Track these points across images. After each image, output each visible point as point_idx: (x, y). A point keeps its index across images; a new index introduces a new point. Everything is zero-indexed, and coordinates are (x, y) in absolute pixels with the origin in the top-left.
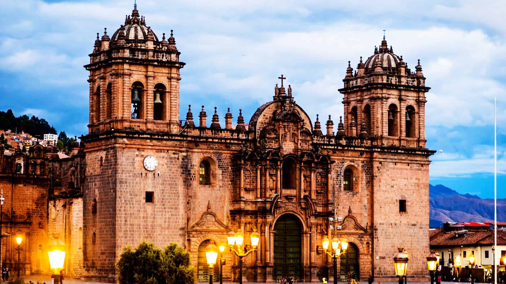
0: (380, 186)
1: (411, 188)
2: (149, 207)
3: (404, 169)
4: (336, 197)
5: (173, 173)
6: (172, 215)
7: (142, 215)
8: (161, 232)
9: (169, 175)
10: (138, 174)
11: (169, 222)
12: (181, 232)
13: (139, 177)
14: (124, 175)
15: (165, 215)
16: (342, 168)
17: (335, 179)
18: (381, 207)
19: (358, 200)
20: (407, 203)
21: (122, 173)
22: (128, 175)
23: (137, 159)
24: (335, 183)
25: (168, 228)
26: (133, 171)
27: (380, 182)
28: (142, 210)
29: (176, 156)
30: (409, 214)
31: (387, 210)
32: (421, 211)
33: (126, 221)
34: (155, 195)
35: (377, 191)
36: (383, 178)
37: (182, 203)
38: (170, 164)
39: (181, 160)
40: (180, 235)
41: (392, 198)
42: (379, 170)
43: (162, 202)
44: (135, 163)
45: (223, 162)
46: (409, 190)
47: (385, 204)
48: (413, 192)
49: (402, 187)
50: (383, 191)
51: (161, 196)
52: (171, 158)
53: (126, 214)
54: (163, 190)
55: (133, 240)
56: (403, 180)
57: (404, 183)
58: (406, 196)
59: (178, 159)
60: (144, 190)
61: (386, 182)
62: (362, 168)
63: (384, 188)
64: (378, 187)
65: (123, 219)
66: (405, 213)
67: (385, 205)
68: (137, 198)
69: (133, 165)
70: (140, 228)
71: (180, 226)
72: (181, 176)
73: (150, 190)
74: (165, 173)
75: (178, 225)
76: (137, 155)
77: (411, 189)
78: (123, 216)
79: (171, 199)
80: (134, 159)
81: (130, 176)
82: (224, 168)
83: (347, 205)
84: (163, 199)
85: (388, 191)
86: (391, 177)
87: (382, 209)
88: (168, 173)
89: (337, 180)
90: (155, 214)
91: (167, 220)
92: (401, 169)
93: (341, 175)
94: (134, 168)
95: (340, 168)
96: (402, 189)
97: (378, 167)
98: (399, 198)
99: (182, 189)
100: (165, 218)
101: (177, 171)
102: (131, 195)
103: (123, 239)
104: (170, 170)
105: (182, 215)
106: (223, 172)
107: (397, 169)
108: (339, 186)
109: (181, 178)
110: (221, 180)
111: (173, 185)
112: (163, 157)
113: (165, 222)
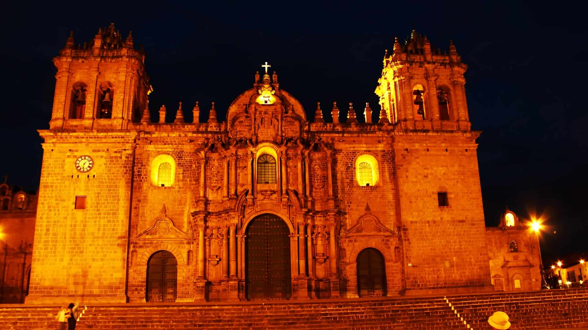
0: (407, 177)
1: (453, 177)
2: (79, 213)
3: (441, 155)
4: (346, 194)
5: (113, 173)
6: (108, 221)
7: (69, 222)
8: (93, 241)
9: (108, 176)
10: (68, 176)
11: (104, 230)
12: (119, 242)
13: (69, 180)
14: (50, 178)
15: (99, 222)
16: (353, 159)
17: (344, 173)
18: (411, 202)
19: (380, 196)
20: (449, 196)
21: (48, 177)
22: (55, 178)
23: (67, 160)
24: (344, 177)
25: (103, 237)
26: (62, 174)
27: (407, 171)
28: (69, 217)
29: (119, 155)
30: (453, 208)
31: (420, 205)
32: (471, 204)
33: (48, 230)
34: (88, 200)
35: (404, 182)
36: (412, 166)
37: (123, 207)
38: (110, 164)
39: (124, 158)
40: (118, 245)
41: (427, 191)
42: (404, 158)
43: (97, 207)
44: (65, 164)
45: (185, 159)
46: (451, 179)
47: (417, 197)
48: (457, 182)
49: (440, 177)
50: (413, 182)
51: (96, 200)
52: (111, 157)
53: (48, 222)
54: (99, 193)
55: (55, 252)
56: (441, 168)
57: (443, 171)
58: (447, 186)
59: (121, 158)
60: (74, 193)
61: (416, 171)
62: (382, 157)
63: (414, 180)
64: (405, 179)
65: (45, 228)
66: (447, 207)
67: (417, 199)
68: (65, 204)
69: (63, 167)
70: (65, 238)
71: (119, 235)
72: (123, 176)
73: (81, 194)
74: (103, 174)
75: (116, 233)
76: (69, 156)
77: (454, 179)
78: (45, 224)
79: (108, 203)
80: (64, 161)
81: (57, 180)
82: (185, 166)
83: (364, 202)
84: (98, 203)
85: (420, 182)
86: (422, 166)
87: (414, 205)
88: (106, 174)
89: (348, 174)
90: (86, 221)
91: (102, 228)
92: (437, 155)
93: (352, 167)
94: (65, 170)
95: (351, 159)
96: (440, 179)
97: (402, 155)
98: (436, 190)
99: (124, 192)
100: (100, 226)
101: (118, 171)
102: (56, 200)
103: (42, 251)
104: (109, 170)
105: (123, 221)
106: (184, 171)
107: (430, 155)
108: (350, 180)
109: (124, 179)
110: (180, 180)
111: (112, 188)
112: (102, 157)
113: (99, 230)
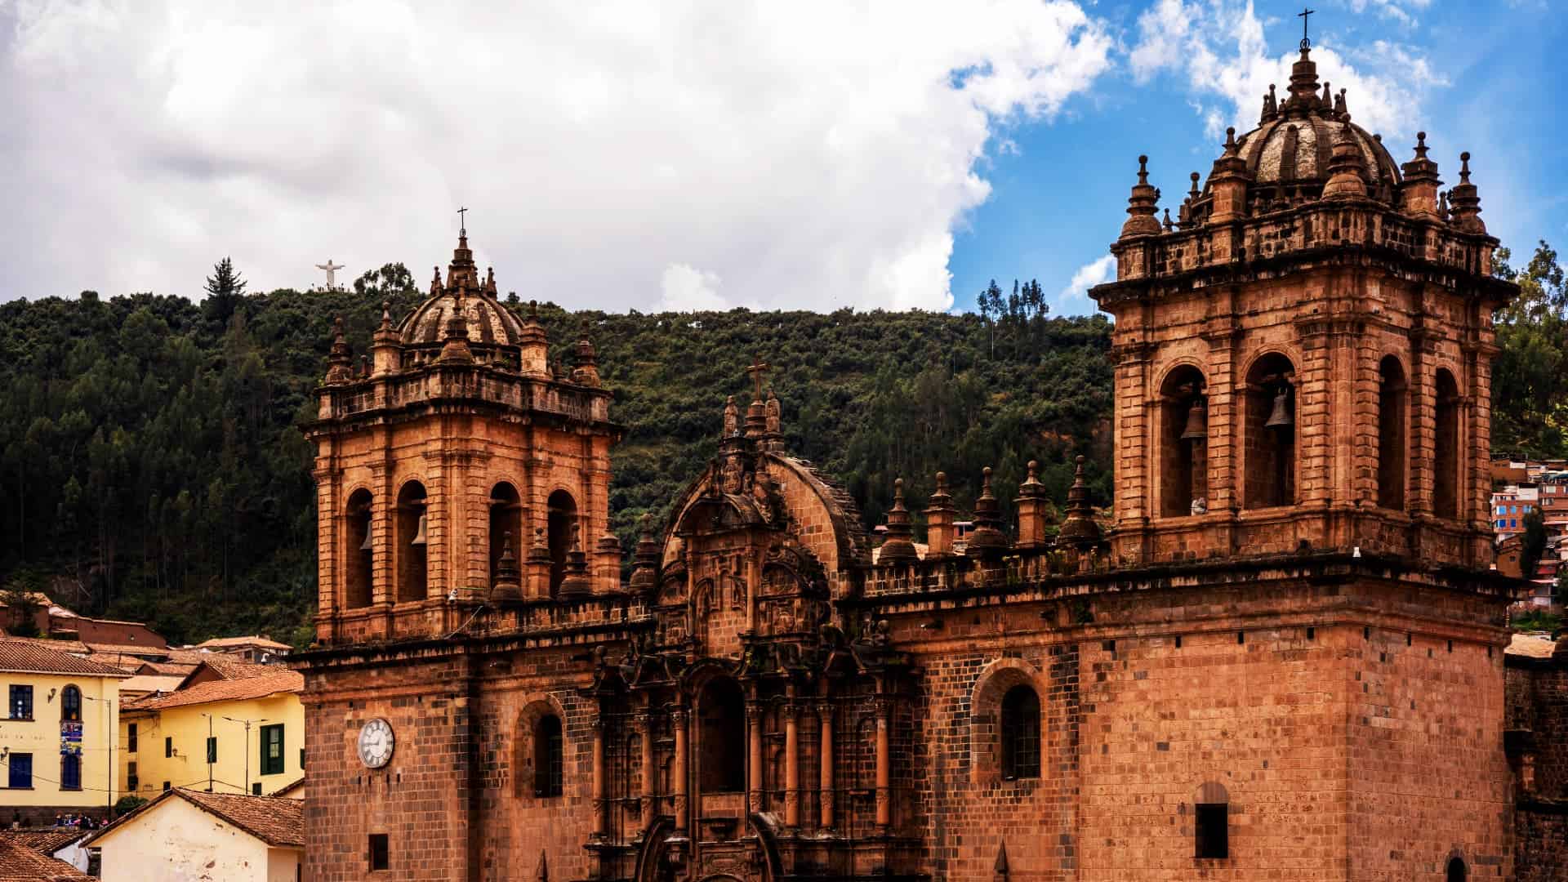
0: (1105, 748)
1: (1254, 744)
3: (1219, 661)
4: (948, 810)
5: (434, 768)
9: (425, 777)
10: (352, 780)
13: (354, 792)
14: (321, 788)
16: (971, 685)
17: (946, 737)
18: (1110, 842)
19: (1038, 817)
20: (1233, 819)
21: (317, 784)
22: (329, 786)
23: (348, 734)
24: (947, 751)
26: (341, 774)
27: (1107, 729)
29: (440, 712)
30: (1242, 864)
31: (1139, 853)
32: (1305, 854)
34: (392, 845)
35: (1095, 770)
36: (1124, 709)
37: (456, 864)
38: (426, 741)
39: (451, 722)
41: (1162, 801)
42: (1101, 677)
43: (408, 865)
44: (344, 747)
45: (581, 712)
46: (1244, 755)
47: (1128, 827)
48: (1265, 764)
49: (1207, 745)
50: (1121, 769)
51: (405, 847)
52: (428, 721)
54: (410, 827)
56: (1213, 712)
57: (1219, 724)
58: (1228, 783)
59: (445, 721)
60: (365, 831)
61: (1135, 727)
62: (1053, 675)
63: (1126, 759)
64: (1097, 756)
66: (1222, 865)
67: (1130, 833)
68: (351, 858)
69: (341, 755)
72: (453, 775)
73: (378, 829)
74: (415, 770)
76: (349, 724)
77: (1254, 752)
79: (428, 854)
80: (342, 737)
81: (333, 791)
82: (583, 733)
83: (993, 840)
84: (409, 856)
85: (1144, 768)
86: (1157, 704)
87: (1119, 853)
88: (421, 769)
89: (954, 741)
92: (1207, 661)
93: (968, 714)
94: (346, 764)
95: (964, 686)
96: (1207, 755)
97: (1096, 667)
98: (1194, 796)
99: (456, 820)
101: (442, 760)
102: (336, 848)
104: (426, 760)
106: (580, 749)
107: (1184, 662)
108: (961, 763)
109: (454, 784)
110: (574, 778)
111: (433, 811)
112: (410, 720)
